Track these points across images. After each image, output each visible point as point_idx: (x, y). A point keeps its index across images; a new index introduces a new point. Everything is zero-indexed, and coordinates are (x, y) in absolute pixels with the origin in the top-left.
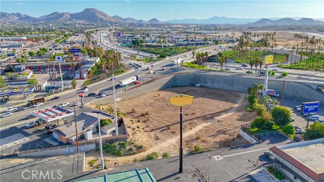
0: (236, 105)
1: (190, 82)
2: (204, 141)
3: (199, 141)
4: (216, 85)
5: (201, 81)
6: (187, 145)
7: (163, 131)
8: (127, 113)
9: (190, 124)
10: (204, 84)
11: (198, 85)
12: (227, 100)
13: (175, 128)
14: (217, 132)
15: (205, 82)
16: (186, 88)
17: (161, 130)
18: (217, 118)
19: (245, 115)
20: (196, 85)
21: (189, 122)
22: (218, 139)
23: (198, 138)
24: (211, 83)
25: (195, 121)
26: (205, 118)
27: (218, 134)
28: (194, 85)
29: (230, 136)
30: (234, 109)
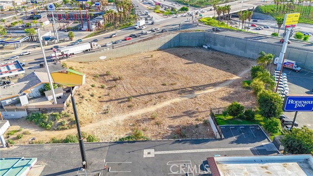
0: (236, 77)
1: (197, 43)
2: (157, 124)
3: (153, 122)
4: (227, 49)
5: (210, 42)
6: (134, 125)
7: (121, 102)
8: (100, 76)
9: (159, 97)
10: (213, 47)
11: (206, 47)
12: (228, 70)
13: (138, 100)
14: (184, 113)
15: (215, 44)
16: (190, 49)
17: (120, 101)
18: (197, 93)
19: (236, 93)
20: (204, 46)
21: (160, 94)
22: (177, 123)
23: (153, 119)
24: (221, 45)
25: (168, 94)
26: (182, 92)
27: (182, 116)
28: (201, 47)
29: (197, 120)
30: (228, 83)
